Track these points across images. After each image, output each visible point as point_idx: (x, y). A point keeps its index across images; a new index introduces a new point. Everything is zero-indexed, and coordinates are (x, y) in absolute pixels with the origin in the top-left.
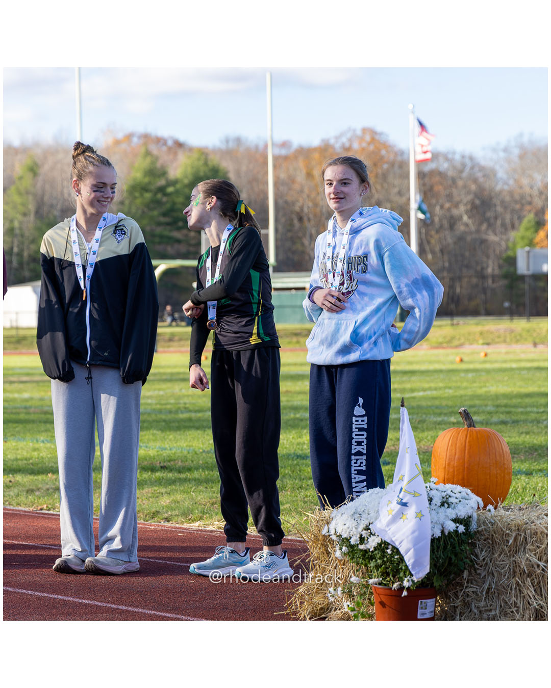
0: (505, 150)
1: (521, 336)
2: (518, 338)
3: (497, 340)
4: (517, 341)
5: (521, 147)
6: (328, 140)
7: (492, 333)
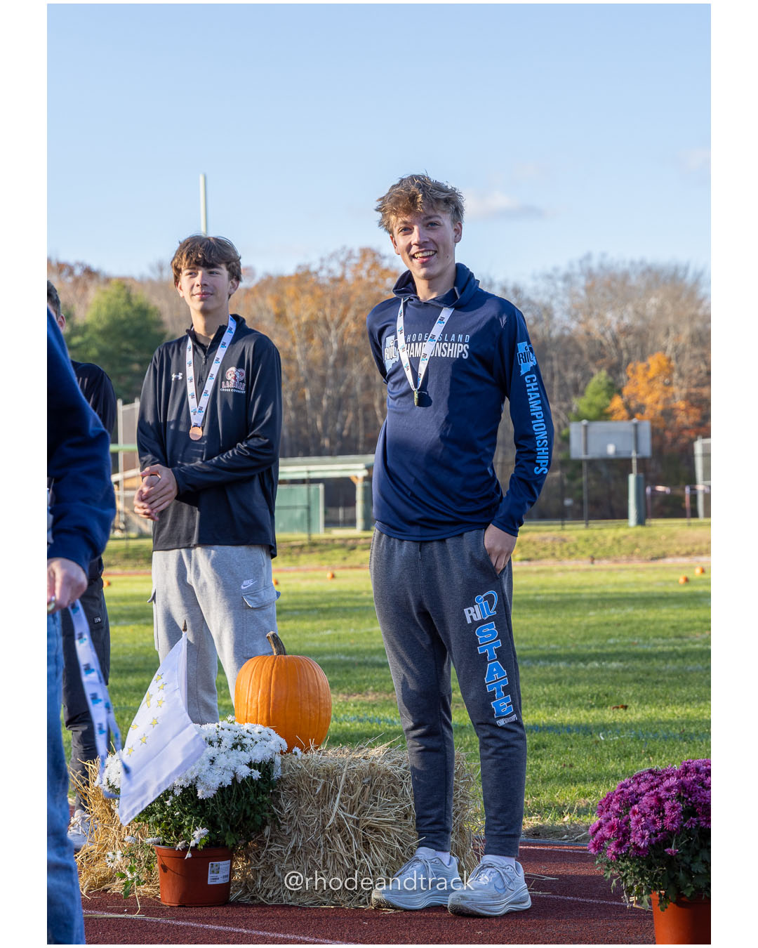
0: (567, 278)
1: (576, 548)
2: (572, 550)
3: (542, 553)
4: (571, 554)
5: (590, 275)
6: (308, 267)
7: (534, 544)
